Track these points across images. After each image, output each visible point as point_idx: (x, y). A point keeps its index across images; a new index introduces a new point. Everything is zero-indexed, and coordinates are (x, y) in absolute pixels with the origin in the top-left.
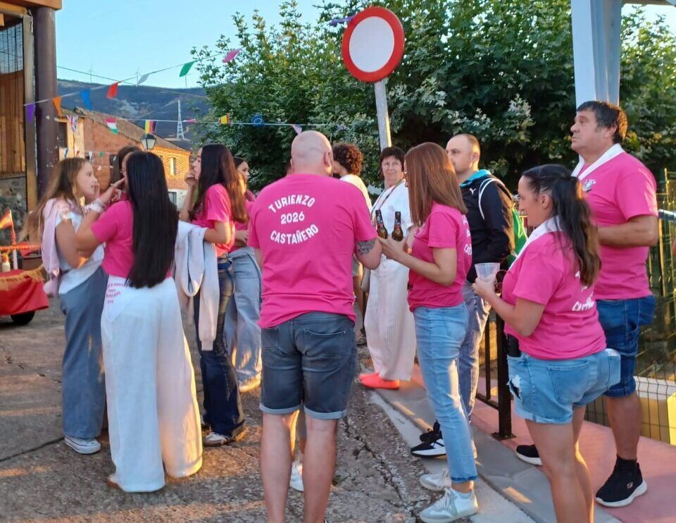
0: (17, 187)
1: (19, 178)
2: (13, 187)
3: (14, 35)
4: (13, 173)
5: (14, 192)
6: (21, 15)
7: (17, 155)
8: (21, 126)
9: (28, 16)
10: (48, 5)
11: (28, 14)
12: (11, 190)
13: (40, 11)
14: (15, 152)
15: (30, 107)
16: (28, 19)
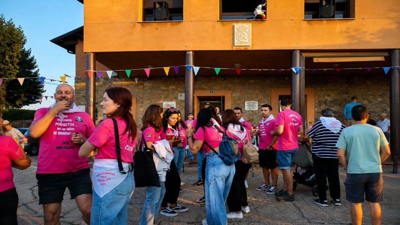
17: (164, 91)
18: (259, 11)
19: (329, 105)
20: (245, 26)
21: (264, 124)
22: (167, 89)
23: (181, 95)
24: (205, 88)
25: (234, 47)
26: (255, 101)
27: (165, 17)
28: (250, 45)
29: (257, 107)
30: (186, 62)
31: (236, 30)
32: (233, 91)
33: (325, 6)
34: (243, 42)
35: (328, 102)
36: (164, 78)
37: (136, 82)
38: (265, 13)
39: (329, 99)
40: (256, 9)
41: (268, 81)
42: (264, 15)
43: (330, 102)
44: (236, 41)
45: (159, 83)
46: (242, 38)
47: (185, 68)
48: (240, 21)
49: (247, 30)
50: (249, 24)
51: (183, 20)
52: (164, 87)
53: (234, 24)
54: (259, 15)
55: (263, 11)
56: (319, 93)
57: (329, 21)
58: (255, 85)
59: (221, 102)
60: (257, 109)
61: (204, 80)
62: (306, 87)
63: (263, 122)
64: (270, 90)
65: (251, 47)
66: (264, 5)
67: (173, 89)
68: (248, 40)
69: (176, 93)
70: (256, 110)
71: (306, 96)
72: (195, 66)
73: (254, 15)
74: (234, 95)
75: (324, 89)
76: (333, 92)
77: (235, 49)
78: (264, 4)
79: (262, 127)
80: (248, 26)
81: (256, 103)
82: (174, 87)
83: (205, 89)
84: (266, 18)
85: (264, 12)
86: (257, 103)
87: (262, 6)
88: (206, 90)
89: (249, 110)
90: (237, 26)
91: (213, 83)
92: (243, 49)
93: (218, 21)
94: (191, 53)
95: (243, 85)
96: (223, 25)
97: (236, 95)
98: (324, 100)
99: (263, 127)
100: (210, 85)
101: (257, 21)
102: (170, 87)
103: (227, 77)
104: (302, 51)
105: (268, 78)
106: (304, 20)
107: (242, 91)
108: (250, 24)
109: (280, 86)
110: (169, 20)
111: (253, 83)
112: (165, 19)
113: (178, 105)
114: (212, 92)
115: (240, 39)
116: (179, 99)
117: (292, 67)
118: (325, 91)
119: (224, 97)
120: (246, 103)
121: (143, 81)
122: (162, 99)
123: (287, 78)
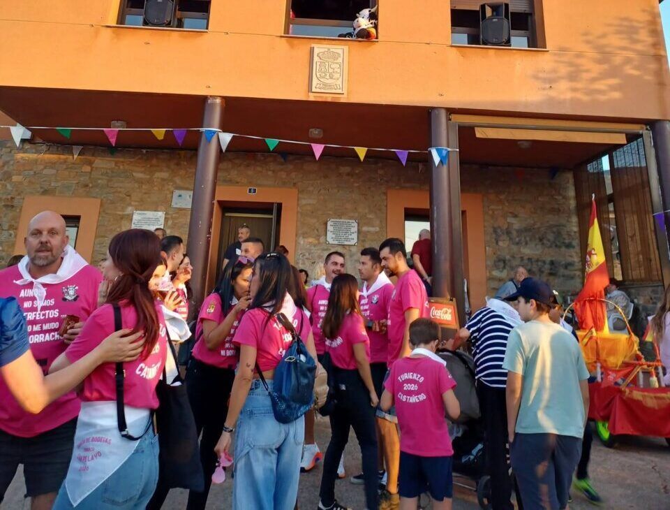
0: (656, 296)
1: (658, 286)
2: (653, 296)
3: (636, 149)
4: (652, 280)
5: (655, 301)
6: (641, 132)
7: (653, 262)
8: (653, 234)
9: (647, 131)
10: (664, 119)
11: (647, 129)
12: (651, 299)
13: (658, 125)
14: (651, 260)
15: (659, 215)
16: (647, 134)
17: (141, 182)
18: (363, 21)
19: (517, 239)
20: (333, 50)
21: (368, 297)
22: (148, 177)
23: (180, 196)
24: (239, 180)
25: (311, 94)
26: (351, 221)
27: (169, 20)
28: (345, 91)
29: (355, 236)
30: (206, 122)
31: (316, 59)
32: (301, 192)
33: (491, 18)
34: (330, 86)
35: (514, 233)
36: (144, 151)
37: (75, 156)
38: (376, 27)
39: (516, 224)
40: (357, 15)
41: (380, 172)
42: (373, 31)
43: (519, 232)
44: (315, 81)
45: (131, 162)
46: (328, 77)
47: (200, 133)
48: (325, 39)
49: (340, 60)
50: (343, 47)
51: (207, 28)
52: (142, 173)
53: (313, 45)
54: (363, 30)
55: (371, 21)
56: (492, 207)
57: (501, 52)
58: (352, 180)
59: (273, 216)
60: (356, 240)
61: (237, 161)
62: (462, 191)
63: (365, 293)
64: (385, 194)
65: (345, 96)
66: (373, 10)
67: (163, 180)
68: (339, 82)
69: (168, 189)
70: (352, 242)
71: (464, 212)
72: (225, 131)
73: (354, 29)
74: (304, 202)
75: (502, 197)
76: (524, 207)
77: (312, 98)
78: (372, 8)
79: (363, 305)
80: (340, 51)
81: (353, 224)
82: (165, 175)
83: (237, 183)
84: (377, 38)
85: (375, 23)
86: (356, 225)
87: (370, 11)
88: (241, 186)
89: (336, 242)
90: (319, 49)
91: (259, 169)
92: (329, 100)
93: (281, 37)
94: (218, 101)
95: (326, 177)
96: (292, 46)
97: (309, 201)
98: (506, 226)
99: (366, 307)
100: (250, 173)
101: (360, 41)
102: (158, 175)
103: (291, 158)
104: (451, 111)
105: (380, 165)
106: (452, 46)
107: (322, 191)
108: (346, 48)
109: (408, 185)
110: (177, 27)
111: (348, 174)
112: (168, 25)
113: (170, 223)
114: (255, 191)
115: (323, 77)
116: (174, 205)
117: (431, 147)
118: (507, 204)
119: (280, 206)
120: (329, 223)
121: (93, 155)
122: (133, 203)
123: (421, 167)
